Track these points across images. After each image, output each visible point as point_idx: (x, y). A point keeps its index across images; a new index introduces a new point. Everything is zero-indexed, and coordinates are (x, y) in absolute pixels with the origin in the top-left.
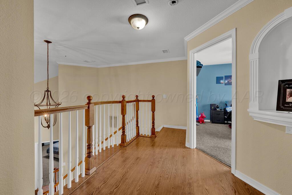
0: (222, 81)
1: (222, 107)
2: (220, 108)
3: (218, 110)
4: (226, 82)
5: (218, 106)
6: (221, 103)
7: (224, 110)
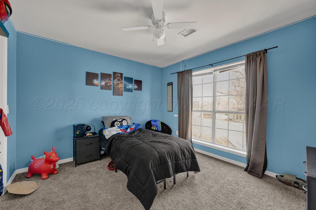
0: (95, 82)
1: (96, 128)
2: (92, 131)
3: (88, 134)
4: (103, 83)
5: (89, 128)
6: (95, 120)
7: (99, 135)
